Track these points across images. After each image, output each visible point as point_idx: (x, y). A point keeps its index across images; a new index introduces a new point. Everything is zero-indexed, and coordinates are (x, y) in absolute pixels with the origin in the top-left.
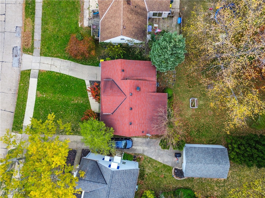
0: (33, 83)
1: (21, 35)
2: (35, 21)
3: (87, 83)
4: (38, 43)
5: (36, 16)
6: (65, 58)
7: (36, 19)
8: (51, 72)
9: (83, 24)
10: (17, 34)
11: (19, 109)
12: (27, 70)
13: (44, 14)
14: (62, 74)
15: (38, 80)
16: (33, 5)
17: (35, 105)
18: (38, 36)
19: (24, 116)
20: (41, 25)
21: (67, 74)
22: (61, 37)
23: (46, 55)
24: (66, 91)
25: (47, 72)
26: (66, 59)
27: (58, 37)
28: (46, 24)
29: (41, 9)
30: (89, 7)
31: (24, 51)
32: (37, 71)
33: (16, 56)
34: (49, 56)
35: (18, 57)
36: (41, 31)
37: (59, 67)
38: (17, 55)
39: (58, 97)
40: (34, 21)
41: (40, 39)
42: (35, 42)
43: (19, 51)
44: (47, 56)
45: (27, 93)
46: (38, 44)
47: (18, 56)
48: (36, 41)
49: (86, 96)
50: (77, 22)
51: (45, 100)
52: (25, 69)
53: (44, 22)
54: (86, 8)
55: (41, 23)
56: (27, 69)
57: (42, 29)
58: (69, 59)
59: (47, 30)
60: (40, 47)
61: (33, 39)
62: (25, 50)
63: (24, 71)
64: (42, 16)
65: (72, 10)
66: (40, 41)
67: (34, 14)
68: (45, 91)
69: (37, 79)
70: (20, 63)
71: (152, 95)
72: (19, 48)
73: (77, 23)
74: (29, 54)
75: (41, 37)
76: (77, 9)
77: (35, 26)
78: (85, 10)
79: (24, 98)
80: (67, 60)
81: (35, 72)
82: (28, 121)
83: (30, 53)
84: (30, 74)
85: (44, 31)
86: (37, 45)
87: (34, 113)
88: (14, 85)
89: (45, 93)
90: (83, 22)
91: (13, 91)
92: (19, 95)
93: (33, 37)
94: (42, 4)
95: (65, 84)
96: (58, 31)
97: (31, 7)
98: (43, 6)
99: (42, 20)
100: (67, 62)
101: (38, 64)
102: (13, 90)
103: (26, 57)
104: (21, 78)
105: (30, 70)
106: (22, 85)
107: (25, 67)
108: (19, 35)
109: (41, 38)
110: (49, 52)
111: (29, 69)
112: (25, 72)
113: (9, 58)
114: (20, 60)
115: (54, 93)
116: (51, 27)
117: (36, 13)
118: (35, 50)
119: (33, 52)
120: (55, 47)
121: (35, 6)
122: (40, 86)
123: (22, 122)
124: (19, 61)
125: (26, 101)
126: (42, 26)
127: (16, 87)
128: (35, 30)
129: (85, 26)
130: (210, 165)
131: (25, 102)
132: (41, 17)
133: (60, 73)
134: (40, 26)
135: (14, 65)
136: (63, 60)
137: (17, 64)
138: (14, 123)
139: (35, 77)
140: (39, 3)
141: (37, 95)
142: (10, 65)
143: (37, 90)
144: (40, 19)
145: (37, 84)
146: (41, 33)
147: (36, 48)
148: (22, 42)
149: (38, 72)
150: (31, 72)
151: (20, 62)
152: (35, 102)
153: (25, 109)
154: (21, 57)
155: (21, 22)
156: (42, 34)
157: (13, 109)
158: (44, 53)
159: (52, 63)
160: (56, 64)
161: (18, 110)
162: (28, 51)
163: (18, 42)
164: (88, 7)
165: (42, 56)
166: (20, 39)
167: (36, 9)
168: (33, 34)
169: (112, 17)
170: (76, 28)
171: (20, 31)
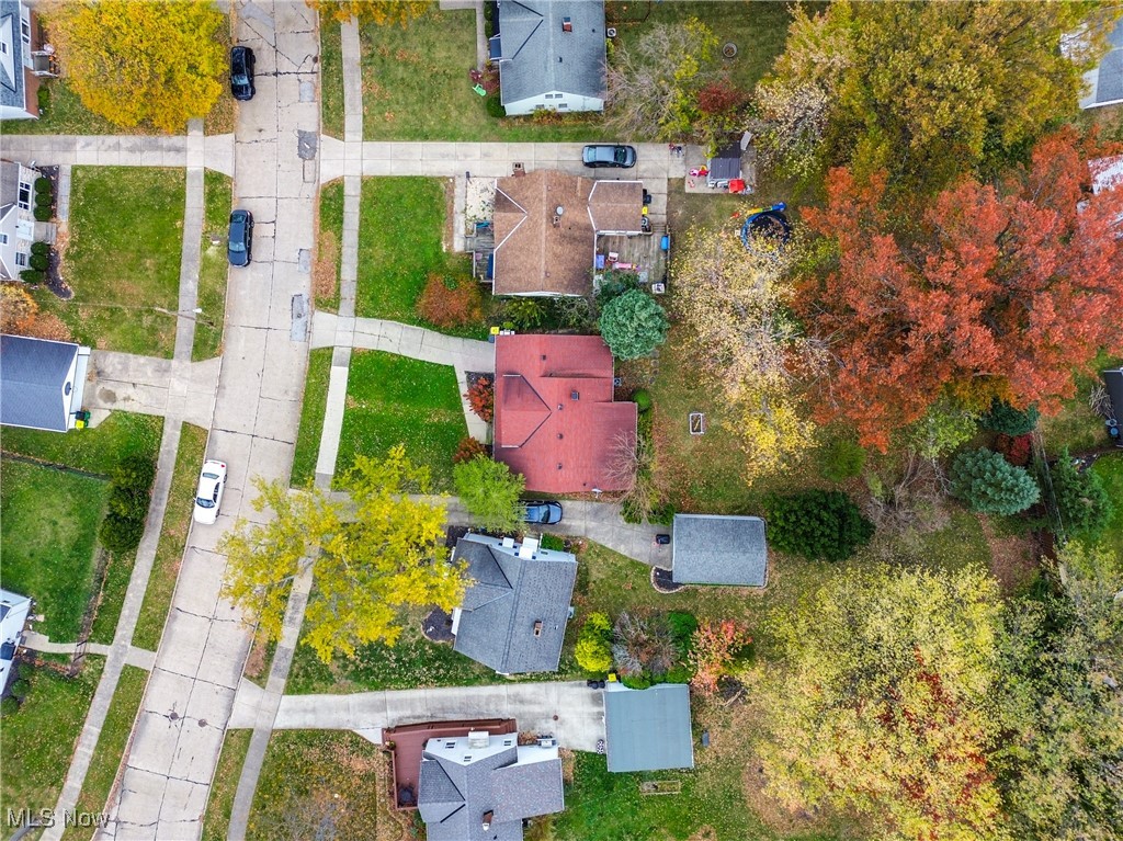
0: (339, 376)
1: (309, 268)
2: (343, 238)
3: (461, 377)
4: (350, 288)
5: (344, 226)
6: (411, 321)
7: (345, 233)
8: (380, 353)
9: (452, 246)
10: (302, 267)
11: (307, 437)
12: (324, 348)
13: (364, 224)
14: (405, 357)
15: (350, 370)
16: (339, 202)
17: (344, 426)
18: (349, 272)
19: (318, 451)
20: (357, 246)
21: (415, 357)
22: (403, 275)
23: (367, 316)
24: (412, 395)
25: (369, 352)
26: (414, 323)
27: (395, 274)
28: (370, 245)
29: (357, 210)
30: (466, 209)
31: (317, 305)
32: (349, 351)
33: (299, 317)
34: (374, 317)
35: (303, 319)
36: (357, 260)
37: (398, 341)
38: (303, 314)
39: (395, 410)
40: (340, 239)
41: (355, 279)
42: (343, 285)
43: (305, 305)
44: (369, 317)
45: (326, 400)
47: (304, 316)
48: (345, 282)
49: (459, 408)
50: (439, 241)
51: (367, 417)
52: (320, 346)
53: (365, 240)
54: (458, 211)
55: (357, 242)
56: (324, 346)
57: (358, 256)
58: (419, 325)
59: (371, 258)
60: (354, 297)
61: (338, 279)
62: (322, 303)
63: (320, 349)
64: (360, 227)
65: (427, 214)
66: (355, 284)
67: (342, 222)
68: (366, 396)
69: (347, 369)
70: (308, 332)
71: (604, 408)
72: (305, 297)
73: (438, 244)
74: (329, 312)
75: (356, 274)
76: (438, 212)
77: (343, 250)
78: (456, 216)
79: (317, 412)
80: (415, 327)
81: (342, 353)
82: (326, 462)
83: (333, 310)
84: (331, 357)
85: (363, 260)
86: (349, 291)
87: (340, 446)
88: (294, 380)
89: (364, 400)
90: (452, 241)
91: (291, 396)
92: (305, 404)
93: (339, 273)
94: (358, 199)
95: (410, 381)
96: (396, 261)
97: (335, 207)
98: (361, 205)
99: (360, 236)
100: (415, 329)
101: (351, 335)
102: (291, 394)
103: (323, 319)
104: (311, 365)
105: (332, 348)
106: (313, 381)
107: (319, 342)
108: (306, 268)
109: (356, 277)
110: (375, 309)
111: (329, 345)
112: (321, 352)
113: (283, 320)
114: (309, 324)
115: (387, 399)
116: (379, 251)
117: (345, 220)
118: (342, 304)
119: (338, 308)
120: (389, 296)
121: (342, 205)
122: (356, 385)
123: (313, 465)
124: (305, 328)
125: (322, 419)
126: (359, 248)
127: (300, 386)
128: (344, 259)
129: (457, 251)
130: (726, 555)
131: (320, 419)
132: (357, 228)
133: (400, 356)
134: (355, 250)
135: (294, 337)
136: (406, 325)
137: (301, 335)
138: (295, 467)
139: (342, 365)
140: (353, 198)
141: (346, 405)
142: (286, 335)
143: (347, 393)
144: (356, 234)
145: (348, 379)
146: (356, 266)
147: (346, 299)
148: (313, 285)
150: (335, 353)
152: (344, 419)
153: (320, 435)
154: (309, 319)
155: (311, 239)
156: (358, 268)
157: (291, 435)
158: (364, 309)
159: (382, 333)
160: (390, 334)
161: (304, 438)
162: (327, 306)
163: (304, 285)
164: (463, 209)
165: (360, 316)
166: (308, 276)
167: (345, 210)
168: (339, 266)
169: (521, 249)
170: (436, 254)
171: (308, 260)
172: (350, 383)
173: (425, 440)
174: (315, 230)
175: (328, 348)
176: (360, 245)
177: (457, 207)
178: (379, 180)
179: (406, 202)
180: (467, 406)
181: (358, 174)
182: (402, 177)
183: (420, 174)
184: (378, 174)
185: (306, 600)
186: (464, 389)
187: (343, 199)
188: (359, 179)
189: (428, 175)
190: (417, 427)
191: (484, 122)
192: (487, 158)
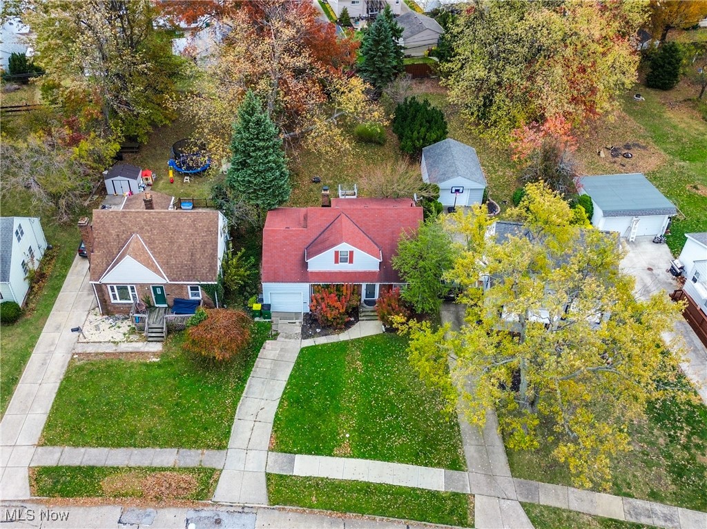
0: (307, 466)
1: (149, 510)
2: (115, 466)
3: (309, 343)
4: (188, 455)
5: (99, 465)
6: (239, 389)
7: (110, 463)
8: (277, 420)
9: (154, 354)
10: (146, 519)
11: (396, 503)
12: (268, 486)
13: (103, 442)
14: (284, 393)
15: (300, 452)
16: (64, 472)
17: (374, 458)
18: (166, 457)
19: (413, 489)
20: (132, 448)
21: (285, 383)
22: (180, 397)
23: (227, 435)
24: (332, 390)
25: (276, 431)
26: (242, 386)
27: (177, 405)
28: (132, 434)
29: (82, 450)
30: (114, 342)
31: (206, 497)
32: (273, 455)
33: (219, 523)
34: (230, 427)
35: (223, 516)
36: (150, 448)
37: (263, 402)
38: (216, 517)
39: (349, 402)
40: (116, 469)
41: (175, 450)
42: (181, 464)
43: (203, 514)
44: (229, 432)
45: (341, 481)
46: (190, 456)
47: (218, 515)
48: (178, 462)
49: (343, 345)
50: (146, 365)
51: (361, 431)
52: (264, 491)
53: (127, 439)
54: (114, 348)
55: (125, 449)
56: (265, 485)
57: (145, 447)
58: (245, 381)
59: (150, 432)
60: (200, 451)
61: (173, 469)
62: (203, 489)
63: (269, 492)
64: (106, 446)
65: (110, 376)
66: (181, 450)
67: (92, 468)
68: (334, 434)
69: (298, 457)
70: (244, 509)
72: (191, 514)
73: (149, 365)
74: (216, 481)
75: (168, 450)
76: (109, 366)
77: (132, 464)
78: (119, 351)
79: (359, 491)
80: (247, 386)
81: (277, 464)
82: (432, 479)
83: (215, 477)
84: (281, 476)
85: (154, 440)
86: (193, 457)
87: (402, 462)
89: (339, 434)
90: (148, 353)
92: (349, 509)
93: (163, 469)
94: (67, 448)
95: (313, 388)
96: (161, 405)
97: (69, 476)
98: (76, 445)
99: (119, 446)
100: (249, 386)
101: (251, 454)
103: (225, 491)
104: (291, 502)
105: (268, 475)
106: (314, 498)
107: (257, 493)
108: (149, 515)
109: (173, 449)
110: (218, 426)
111: (263, 479)
112: (272, 490)
114: (232, 509)
115: (337, 410)
116: (144, 422)
117: (91, 464)
118: (207, 465)
119: (214, 470)
120: (204, 411)
121: (69, 468)
122: (320, 446)
123: (433, 495)
124: (236, 513)
125: (368, 485)
126: (135, 447)
127: (323, 519)
128: (146, 464)
129: (161, 349)
131: (368, 487)
132: (107, 449)
133: (282, 398)
134: (135, 451)
136: (244, 395)
137: (247, 519)
138: (441, 520)
139: (292, 462)
140: (64, 455)
141: (345, 456)
143: (331, 456)
144: (114, 451)
145: (311, 454)
146: (158, 449)
147: (201, 461)
148: (175, 506)
149: (274, 453)
150: (275, 470)
151: (241, 510)
152: (367, 458)
153: (391, 486)
154: (224, 509)
155: (106, 510)
156: (161, 447)
158: (218, 438)
159: (252, 418)
160: (253, 410)
161: (398, 508)
162: (208, 483)
163: (173, 517)
164: (112, 344)
165: (227, 443)
166: (161, 511)
167: (77, 464)
168: (154, 470)
170: (159, 366)
171: (137, 511)
172: (318, 451)
173: (383, 372)
174: (96, 504)
175: (268, 479)
176: (131, 446)
177: (110, 349)
178: (49, 426)
179: (88, 395)
180: (344, 337)
181: (33, 450)
182: (55, 401)
183: (58, 385)
184: (42, 428)
185: (630, 500)
186: (322, 340)
187: (62, 467)
188: (40, 449)
189: (62, 377)
190: (370, 379)
191: (19, 330)
192: (62, 328)
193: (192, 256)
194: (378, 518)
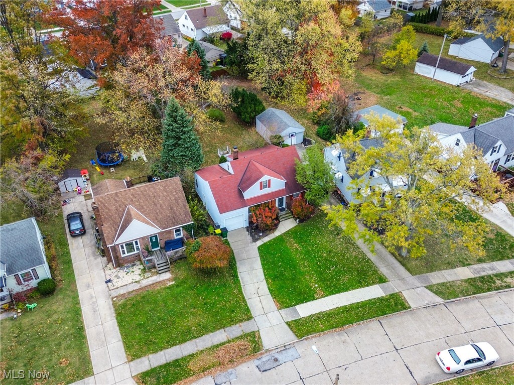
0: (305, 310)
1: (230, 370)
2: (191, 354)
3: (260, 243)
4: (232, 331)
5: (180, 357)
6: (237, 282)
7: (186, 353)
8: (271, 292)
9: (169, 280)
10: (231, 377)
11: (366, 311)
12: (291, 329)
13: (172, 343)
14: (265, 275)
15: (297, 304)
16: (159, 371)
17: (339, 292)
18: (220, 336)
19: (369, 300)
20: (194, 340)
21: (262, 270)
22: (204, 299)
23: (248, 310)
25: (275, 298)
26: (237, 280)
27: (205, 304)
28: (189, 331)
29: (162, 353)
30: (136, 282)
31: (259, 349)
32: (283, 311)
33: (277, 360)
34: (246, 305)
35: (277, 356)
36: (206, 335)
37: (256, 284)
38: (273, 358)
39: (305, 267)
40: (192, 356)
42: (232, 337)
43: (264, 359)
44: (248, 308)
45: (330, 310)
46: (234, 330)
47: (273, 357)
48: (228, 336)
50: (167, 288)
51: (322, 280)
52: (291, 333)
53: (186, 336)
54: (139, 285)
55: (189, 342)
56: (289, 329)
57: (202, 335)
58: (237, 276)
59: (200, 325)
60: (238, 325)
61: (229, 341)
62: (255, 346)
63: (294, 332)
64: (176, 344)
65: (148, 303)
66: (226, 329)
67: (177, 360)
68: (309, 287)
69: (296, 306)
70: (285, 347)
72: (257, 362)
73: (170, 288)
74: (260, 338)
75: (218, 332)
76: (143, 297)
77: (201, 349)
78: (143, 286)
79: (343, 312)
80: (240, 278)
81: (287, 315)
82: (374, 292)
83: (257, 336)
84: (295, 321)
85: (204, 330)
86: (236, 330)
87: (355, 289)
88: (331, 341)
89: (311, 287)
90: (164, 281)
91: (344, 337)
92: (343, 324)
93: (222, 344)
94: (150, 356)
95: (280, 267)
96: (194, 308)
97: (164, 371)
98: (155, 352)
99: (184, 341)
100: (242, 278)
101: (269, 315)
102: (343, 338)
103: (268, 341)
104: (310, 333)
105: (287, 323)
106: (321, 326)
107: (289, 336)
108: (232, 374)
109: (221, 330)
110: (240, 307)
111: (286, 326)
112: (294, 329)
113: (287, 370)
114: (279, 350)
115: (302, 274)
116: (192, 321)
117: (174, 358)
118: (248, 331)
119: (254, 332)
120: (225, 301)
121: (161, 367)
122: (306, 297)
123: (381, 299)
124: (283, 351)
125: (345, 307)
126: (195, 338)
127: (333, 335)
128: (209, 345)
129: (171, 276)
131: (346, 308)
132: (178, 346)
133: (266, 279)
134: (198, 340)
135: (296, 355)
136: (242, 284)
137: (291, 352)
138: (394, 311)
139: (296, 311)
140: (151, 361)
141: (322, 297)
142: (298, 363)
143: (315, 300)
144: (183, 345)
145: (303, 303)
146: (211, 334)
147: (242, 330)
148: (244, 362)
149: (282, 310)
150: (290, 319)
151: (284, 349)
152: (335, 294)
153: (358, 303)
154: (274, 352)
155: (202, 381)
156: (212, 332)
157: (374, 324)
158: (244, 314)
159: (256, 295)
160: (254, 291)
161: (368, 313)
162: (256, 341)
163: (248, 369)
165: (251, 315)
166: (238, 368)
167: (165, 362)
168: (217, 346)
169: (155, 204)
170: (177, 286)
171: (223, 374)
172: (306, 300)
173: (313, 245)
174: (193, 381)
175: (289, 326)
176: (192, 338)
177: (137, 287)
178: (128, 347)
179: (142, 319)
180: (277, 233)
181: (127, 365)
182: (121, 331)
183: (115, 320)
184: (123, 350)
185: (471, 266)
186: (266, 239)
187: (155, 368)
188: (132, 363)
189: (114, 315)
190: (308, 252)
191: (60, 296)
192: (91, 285)
193: (171, 209)
194: (361, 322)
